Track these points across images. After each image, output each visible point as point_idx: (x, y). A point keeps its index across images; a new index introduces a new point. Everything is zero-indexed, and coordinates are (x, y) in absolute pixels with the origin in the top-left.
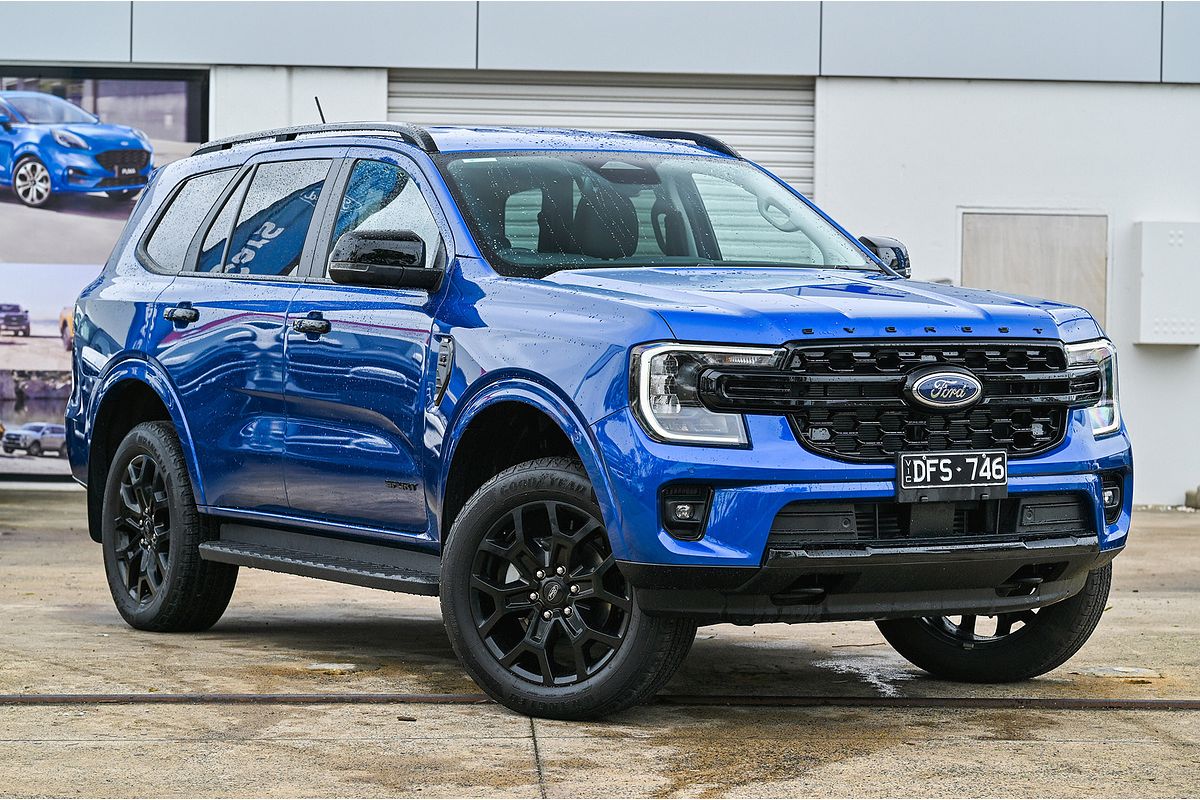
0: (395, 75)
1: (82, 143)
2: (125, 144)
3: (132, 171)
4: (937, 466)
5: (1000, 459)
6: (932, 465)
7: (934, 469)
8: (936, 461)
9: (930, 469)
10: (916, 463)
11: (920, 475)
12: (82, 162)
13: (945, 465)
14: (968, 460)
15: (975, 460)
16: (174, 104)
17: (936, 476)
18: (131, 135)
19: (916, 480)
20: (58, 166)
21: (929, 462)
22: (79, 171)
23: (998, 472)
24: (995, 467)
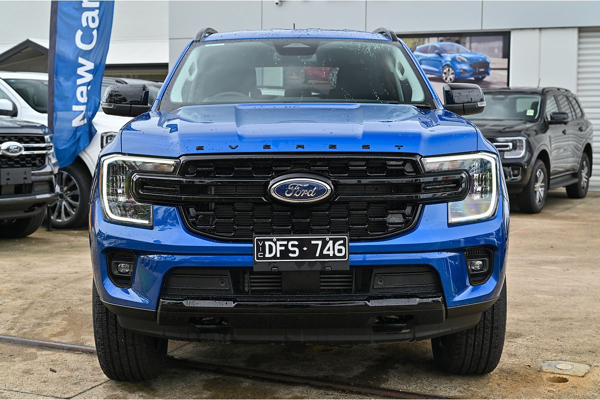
0: (581, 30)
1: (465, 60)
2: (480, 60)
3: (483, 70)
4: (286, 246)
5: (342, 242)
6: (281, 245)
7: (283, 248)
8: (285, 243)
9: (279, 248)
10: (267, 243)
11: (271, 252)
12: (465, 67)
13: (293, 246)
14: (313, 242)
15: (320, 243)
16: (498, 44)
17: (285, 253)
18: (483, 57)
19: (267, 255)
20: (457, 69)
21: (279, 243)
22: (465, 70)
23: (340, 251)
24: (337, 247)
